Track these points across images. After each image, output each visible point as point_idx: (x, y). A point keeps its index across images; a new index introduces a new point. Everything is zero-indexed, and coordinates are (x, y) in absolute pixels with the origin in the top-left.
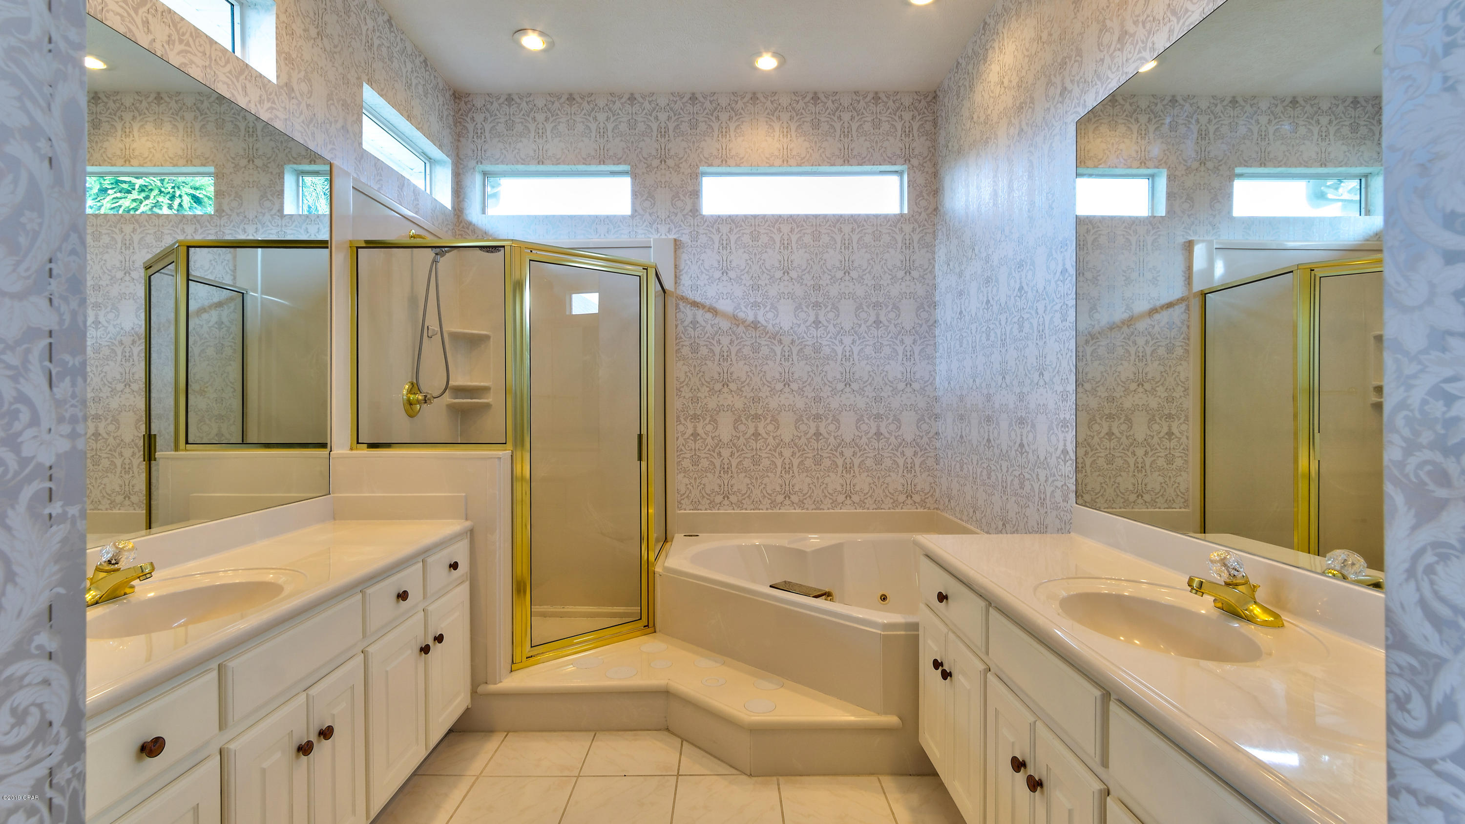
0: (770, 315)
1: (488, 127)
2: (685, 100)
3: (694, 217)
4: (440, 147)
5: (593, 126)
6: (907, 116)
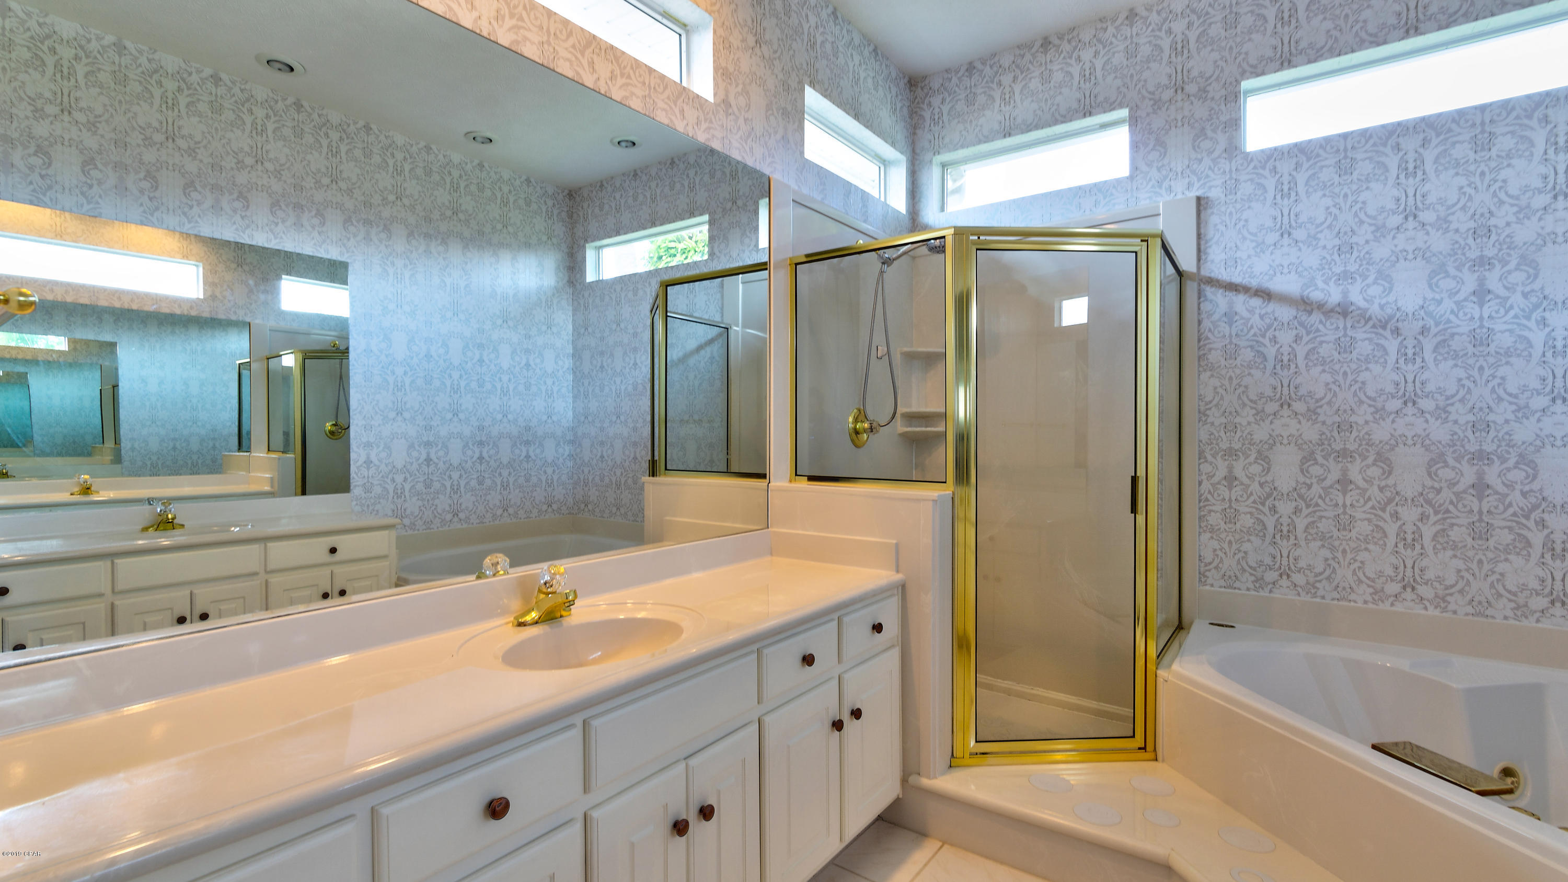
0: (1375, 291)
1: (945, 109)
3: (1231, 158)
4: (893, 144)
5: (1076, 70)
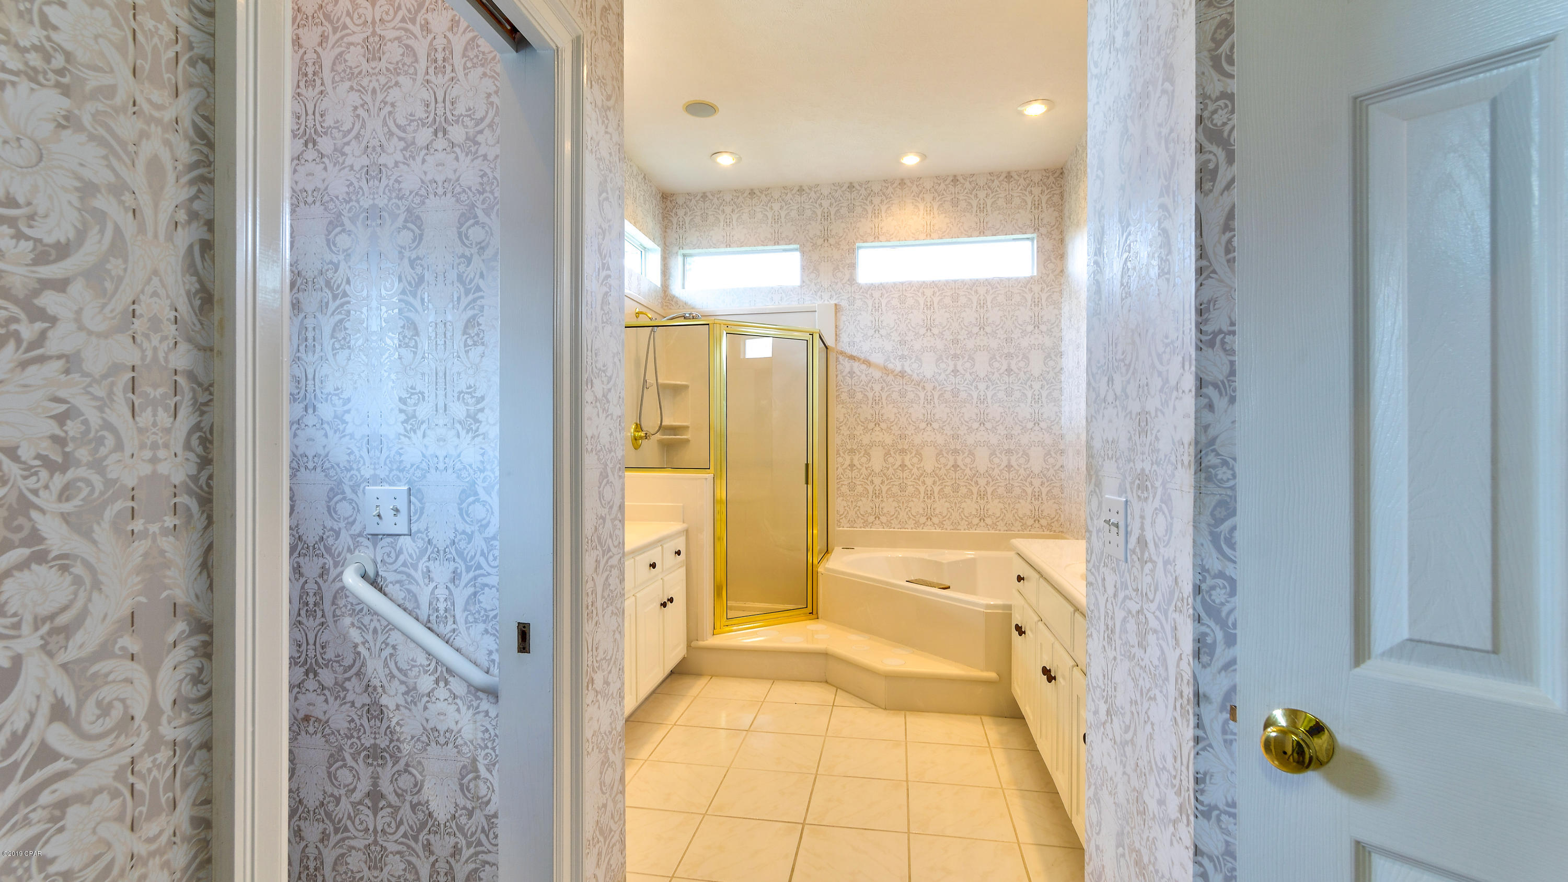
0: (915, 366)
1: (687, 219)
2: (844, 188)
3: (851, 285)
4: (654, 240)
5: (770, 215)
6: (1036, 191)
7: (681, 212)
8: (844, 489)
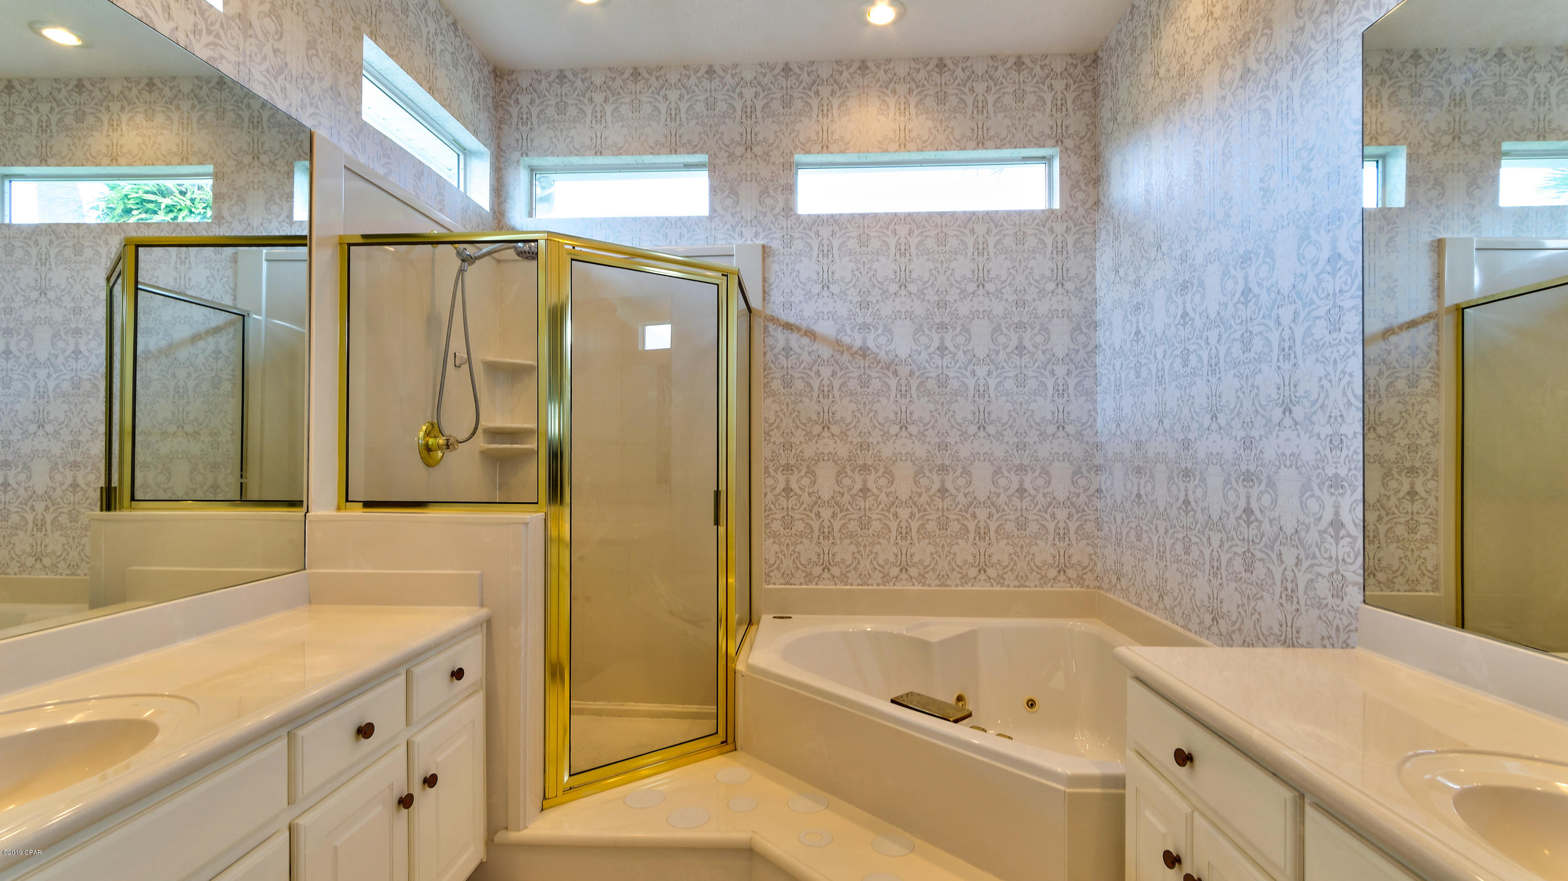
0: (883, 340)
1: (535, 111)
2: (776, 71)
3: (787, 217)
4: (477, 135)
5: (663, 107)
6: (1059, 85)
7: (524, 99)
8: (776, 526)
